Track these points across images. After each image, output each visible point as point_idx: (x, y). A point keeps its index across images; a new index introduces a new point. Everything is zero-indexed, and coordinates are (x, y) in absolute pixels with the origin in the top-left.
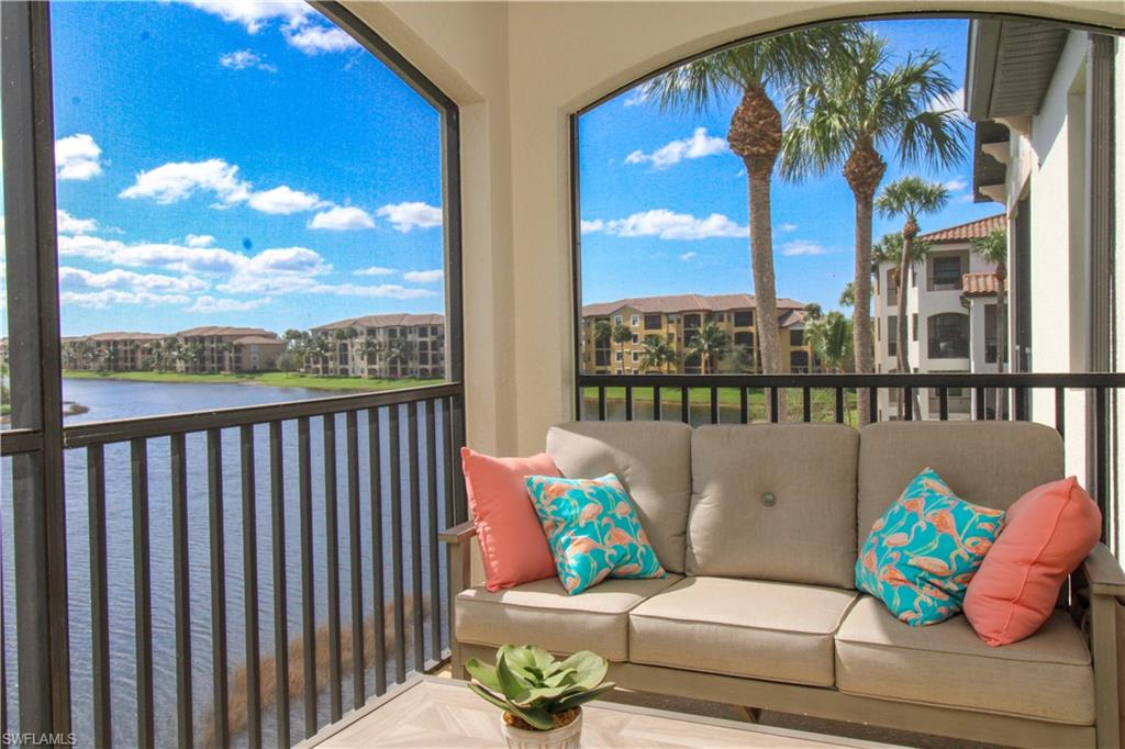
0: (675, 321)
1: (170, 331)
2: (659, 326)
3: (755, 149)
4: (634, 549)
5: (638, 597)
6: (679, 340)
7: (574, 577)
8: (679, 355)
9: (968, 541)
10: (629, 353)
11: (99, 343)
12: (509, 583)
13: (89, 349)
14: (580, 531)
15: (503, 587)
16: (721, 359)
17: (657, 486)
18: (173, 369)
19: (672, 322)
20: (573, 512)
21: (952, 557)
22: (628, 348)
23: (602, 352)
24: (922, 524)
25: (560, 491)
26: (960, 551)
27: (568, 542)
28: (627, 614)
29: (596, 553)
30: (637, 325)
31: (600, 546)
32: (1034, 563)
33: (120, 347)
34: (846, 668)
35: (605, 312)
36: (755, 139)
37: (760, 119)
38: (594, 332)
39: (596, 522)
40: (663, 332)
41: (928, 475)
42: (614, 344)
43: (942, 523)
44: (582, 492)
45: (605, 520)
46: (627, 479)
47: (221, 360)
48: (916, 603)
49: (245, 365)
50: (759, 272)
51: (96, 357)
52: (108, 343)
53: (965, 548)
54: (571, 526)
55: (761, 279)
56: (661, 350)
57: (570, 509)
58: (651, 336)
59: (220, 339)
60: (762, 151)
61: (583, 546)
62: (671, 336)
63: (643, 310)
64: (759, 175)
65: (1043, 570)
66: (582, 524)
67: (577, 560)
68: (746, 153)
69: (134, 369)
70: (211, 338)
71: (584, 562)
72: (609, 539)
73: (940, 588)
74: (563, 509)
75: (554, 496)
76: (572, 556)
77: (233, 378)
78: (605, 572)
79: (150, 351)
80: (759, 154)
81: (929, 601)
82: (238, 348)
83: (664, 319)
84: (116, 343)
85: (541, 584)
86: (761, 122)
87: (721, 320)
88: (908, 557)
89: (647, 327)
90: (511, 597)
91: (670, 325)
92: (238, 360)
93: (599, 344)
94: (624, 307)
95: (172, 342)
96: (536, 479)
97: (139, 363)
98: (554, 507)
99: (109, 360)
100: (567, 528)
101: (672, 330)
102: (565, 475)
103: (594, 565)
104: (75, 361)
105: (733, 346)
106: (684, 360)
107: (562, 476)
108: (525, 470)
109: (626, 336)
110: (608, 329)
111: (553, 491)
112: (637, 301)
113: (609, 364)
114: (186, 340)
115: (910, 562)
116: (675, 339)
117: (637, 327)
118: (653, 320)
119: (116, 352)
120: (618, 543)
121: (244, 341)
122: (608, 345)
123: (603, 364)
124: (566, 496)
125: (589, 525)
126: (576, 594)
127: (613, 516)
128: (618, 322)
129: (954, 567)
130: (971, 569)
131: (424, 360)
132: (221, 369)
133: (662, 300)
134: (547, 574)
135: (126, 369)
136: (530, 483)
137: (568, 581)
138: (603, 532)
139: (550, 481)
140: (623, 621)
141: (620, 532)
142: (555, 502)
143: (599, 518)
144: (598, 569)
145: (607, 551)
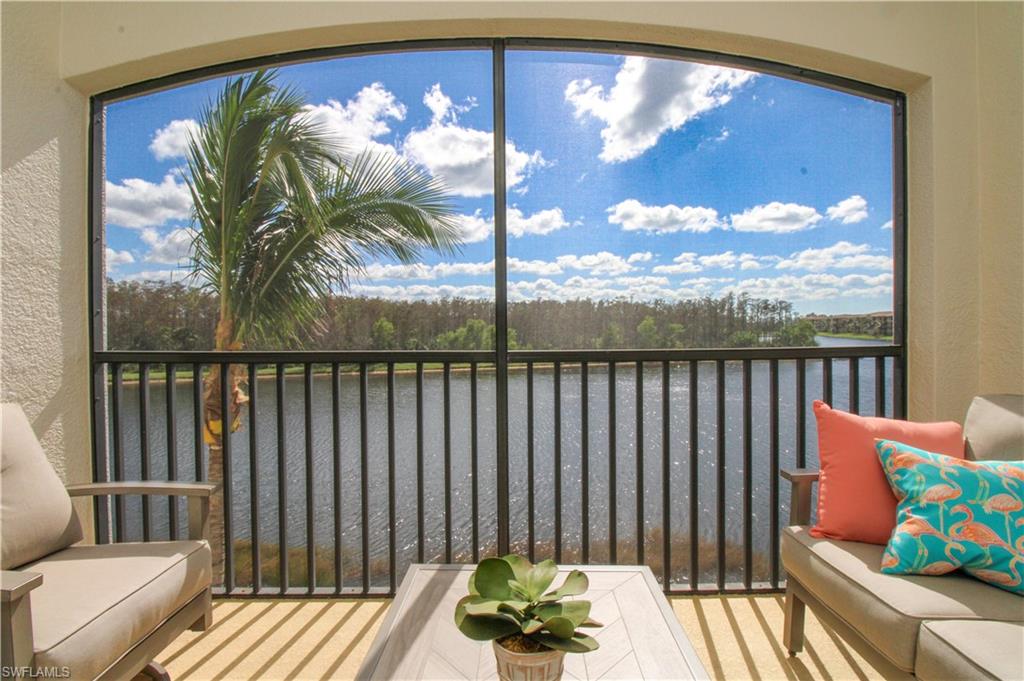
5: (971, 611)
7: (892, 555)
11: (874, 318)
12: (837, 535)
13: (868, 321)
14: (918, 510)
15: (828, 535)
20: (916, 488)
25: (911, 462)
27: (905, 517)
28: (918, 622)
29: (928, 538)
31: (940, 534)
39: (943, 506)
44: (939, 469)
45: (958, 508)
51: (872, 327)
52: (880, 318)
54: (912, 502)
57: (914, 483)
61: (916, 527)
66: (923, 503)
67: (902, 540)
71: (910, 546)
72: (958, 531)
74: (906, 481)
75: (900, 466)
76: (901, 533)
78: (943, 566)
90: (826, 550)
96: (886, 443)
98: (898, 477)
99: (880, 328)
100: (906, 503)
103: (925, 552)
104: (859, 328)
111: (900, 460)
120: (972, 540)
124: (914, 468)
125: (932, 507)
126: (888, 573)
127: (978, 509)
134: (870, 540)
136: (879, 446)
137: (887, 559)
138: (950, 520)
139: (908, 451)
140: (912, 626)
141: (983, 529)
142: (902, 473)
143: (950, 503)
144: (932, 559)
145: (951, 545)
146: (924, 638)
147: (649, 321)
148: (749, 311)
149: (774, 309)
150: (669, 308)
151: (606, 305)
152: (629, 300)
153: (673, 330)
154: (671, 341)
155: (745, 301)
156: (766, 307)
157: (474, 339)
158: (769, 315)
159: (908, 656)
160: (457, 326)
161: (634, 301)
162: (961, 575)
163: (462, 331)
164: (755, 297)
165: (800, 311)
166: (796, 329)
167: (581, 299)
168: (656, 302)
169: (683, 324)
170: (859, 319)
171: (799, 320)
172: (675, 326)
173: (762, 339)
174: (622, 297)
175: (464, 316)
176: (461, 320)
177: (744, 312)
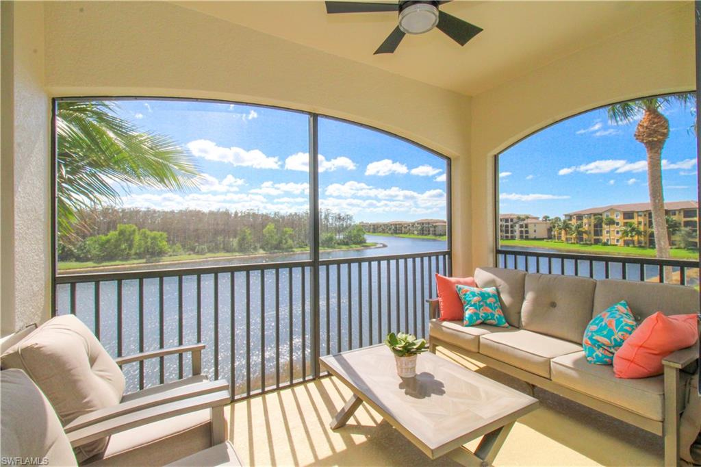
0: (643, 215)
1: (413, 221)
2: (632, 218)
3: (650, 139)
4: (493, 315)
5: (488, 332)
6: (645, 225)
7: (467, 321)
8: (645, 232)
9: (620, 333)
10: (614, 231)
14: (472, 306)
15: (444, 320)
16: (673, 234)
17: (511, 294)
18: (413, 234)
19: (641, 216)
21: (612, 338)
22: (613, 228)
23: (597, 230)
24: (603, 323)
25: (467, 291)
26: (616, 337)
27: (467, 309)
28: (479, 336)
29: (475, 314)
30: (619, 217)
31: (478, 312)
32: (641, 346)
33: (398, 226)
34: (553, 372)
35: (600, 212)
36: (650, 134)
37: (654, 124)
38: (593, 221)
39: (477, 303)
40: (635, 221)
41: (621, 304)
42: (604, 226)
43: (610, 324)
44: (475, 292)
45: (481, 303)
46: (500, 290)
47: (429, 231)
48: (594, 355)
49: (437, 233)
50: (654, 197)
51: (390, 229)
52: (394, 225)
53: (618, 336)
55: (654, 201)
56: (633, 230)
57: (470, 298)
58: (627, 223)
59: (429, 223)
60: (655, 139)
61: (472, 311)
62: (640, 223)
63: (622, 210)
64: (653, 151)
65: (646, 350)
66: (473, 303)
68: (645, 141)
69: (401, 233)
70: (426, 223)
71: (471, 316)
72: (482, 310)
73: (608, 351)
74: (467, 297)
75: (464, 293)
76: (467, 314)
77: (433, 237)
78: (480, 321)
79: (406, 227)
80: (653, 141)
81: (600, 355)
82: (435, 227)
83: (635, 215)
84: (396, 225)
85: (458, 322)
86: (654, 126)
87: (675, 214)
88: (593, 336)
89: (624, 218)
90: (445, 324)
91: (639, 218)
92: (435, 231)
93: (596, 226)
94: (612, 209)
95: (413, 224)
96: (459, 286)
97: (403, 232)
98: (463, 297)
99: (394, 230)
100: (468, 304)
101: (641, 219)
102: (479, 286)
103: (475, 318)
105: (683, 228)
106: (648, 234)
107: (477, 286)
108: (459, 283)
109: (611, 222)
110: (602, 219)
111: (464, 291)
112: (619, 206)
113: (602, 235)
114: (418, 224)
115: (594, 338)
116: (643, 224)
117: (619, 218)
118: (628, 215)
119: (396, 228)
120: (486, 312)
121: (437, 224)
122: (601, 227)
123: (598, 236)
124: (468, 293)
125: (475, 304)
126: (466, 326)
127: (486, 303)
128: (607, 216)
129: (613, 343)
130: (618, 345)
131: (507, 232)
132: (429, 234)
133: (635, 205)
134: (459, 319)
135: (399, 233)
136: (457, 287)
137: (465, 322)
138: (480, 307)
139: (466, 288)
140: (477, 338)
141: (488, 308)
142: (465, 295)
143: (479, 302)
144: (477, 319)
145: (481, 314)
146: (481, 340)
147: (271, 226)
148: (331, 221)
149: (344, 219)
150: (283, 218)
151: (239, 215)
152: (256, 212)
153: (286, 232)
154: (285, 239)
155: (329, 214)
156: (339, 218)
157: (127, 240)
158: (341, 222)
159: (477, 346)
160: (108, 230)
161: (260, 213)
162: (483, 324)
163: (113, 234)
164: (333, 212)
165: (357, 221)
166: (355, 231)
167: (221, 210)
168: (275, 214)
169: (292, 228)
170: (384, 225)
171: (357, 226)
172: (287, 229)
173: (337, 237)
174: (251, 209)
175: (115, 222)
176: (111, 225)
177: (328, 221)
